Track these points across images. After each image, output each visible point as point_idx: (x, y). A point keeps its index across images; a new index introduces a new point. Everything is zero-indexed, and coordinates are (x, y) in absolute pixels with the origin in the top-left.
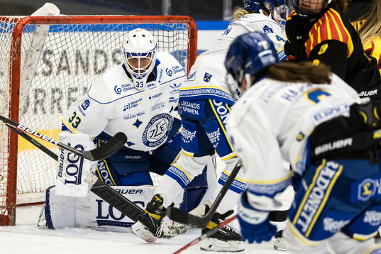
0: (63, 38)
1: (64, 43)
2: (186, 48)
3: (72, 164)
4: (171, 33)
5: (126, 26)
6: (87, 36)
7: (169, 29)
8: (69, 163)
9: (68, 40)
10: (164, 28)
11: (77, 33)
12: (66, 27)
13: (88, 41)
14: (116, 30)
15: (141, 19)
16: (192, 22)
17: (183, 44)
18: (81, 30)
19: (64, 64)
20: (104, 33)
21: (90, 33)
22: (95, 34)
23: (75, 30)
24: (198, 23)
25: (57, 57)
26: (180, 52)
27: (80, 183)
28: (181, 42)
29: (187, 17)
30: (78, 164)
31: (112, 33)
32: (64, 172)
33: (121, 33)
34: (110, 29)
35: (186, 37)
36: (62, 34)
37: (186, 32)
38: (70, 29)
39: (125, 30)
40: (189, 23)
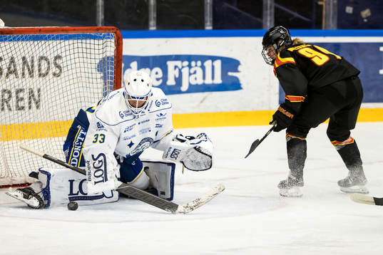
0: (8, 47)
1: (9, 51)
2: (113, 54)
3: (98, 169)
4: (101, 42)
5: (62, 35)
6: (28, 45)
7: (99, 38)
8: (95, 170)
9: (13, 48)
10: (95, 38)
11: (20, 43)
12: (10, 37)
13: (30, 49)
14: (53, 39)
15: (74, 30)
16: (118, 32)
17: (110, 50)
18: (23, 40)
19: (12, 68)
20: (43, 42)
21: (32, 42)
22: (36, 43)
23: (18, 40)
24: (123, 32)
25: (8, 61)
26: (108, 58)
27: (106, 180)
28: (108, 49)
29: (114, 27)
30: (103, 168)
31: (50, 42)
32: (92, 176)
33: (58, 42)
34: (48, 38)
35: (113, 45)
36: (7, 43)
37: (113, 40)
38: (14, 39)
39: (62, 39)
40: (115, 33)
